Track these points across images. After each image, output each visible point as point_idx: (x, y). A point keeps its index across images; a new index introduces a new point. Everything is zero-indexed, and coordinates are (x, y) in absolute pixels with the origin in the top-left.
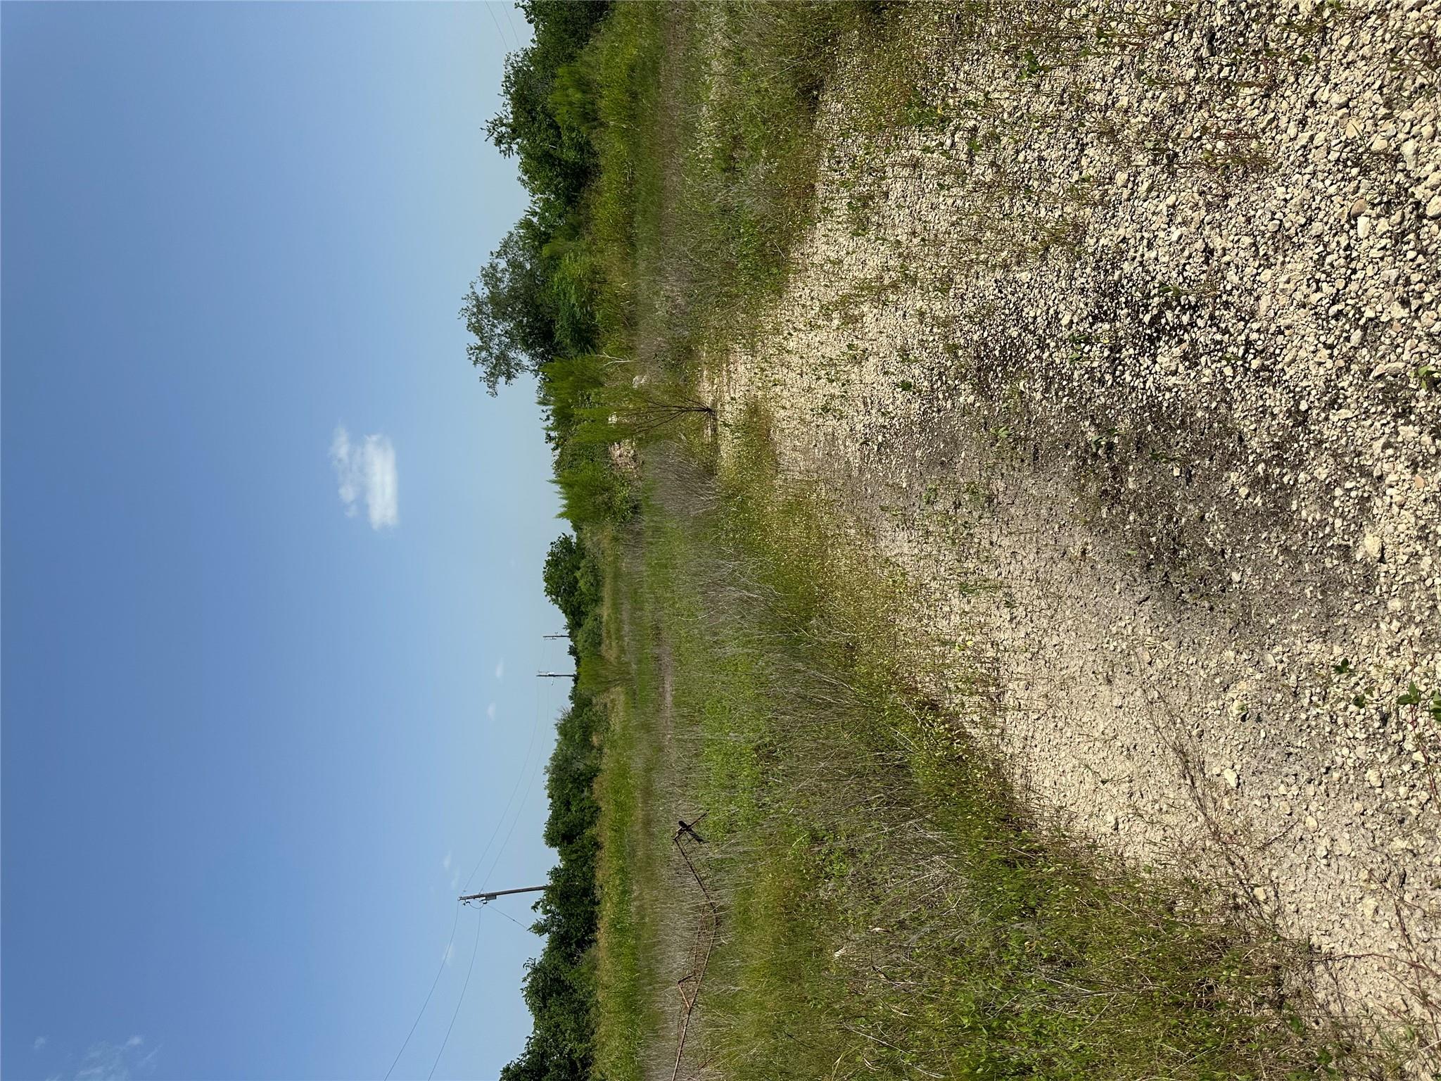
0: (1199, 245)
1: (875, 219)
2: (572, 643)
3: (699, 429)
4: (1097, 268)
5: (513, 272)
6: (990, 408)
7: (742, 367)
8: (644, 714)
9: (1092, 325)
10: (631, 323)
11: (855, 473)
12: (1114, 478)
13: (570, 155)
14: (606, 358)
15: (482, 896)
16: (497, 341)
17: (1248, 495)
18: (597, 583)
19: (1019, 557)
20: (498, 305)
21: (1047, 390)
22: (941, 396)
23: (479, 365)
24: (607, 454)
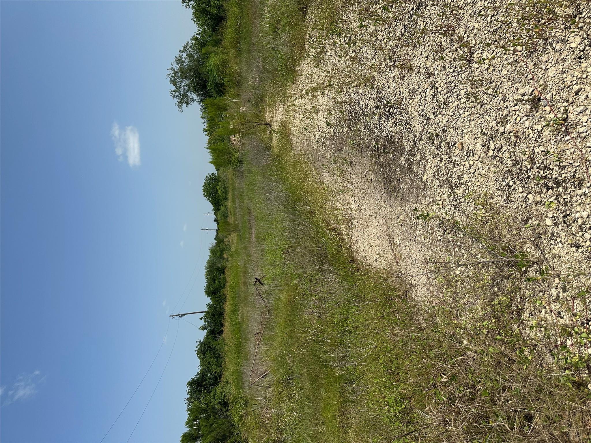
0: (398, 90)
1: (322, 61)
2: (215, 217)
3: (265, 131)
4: (377, 92)
5: (189, 59)
6: (351, 133)
7: (281, 108)
8: (244, 243)
9: (375, 109)
10: (239, 84)
11: (316, 152)
12: (378, 157)
13: (214, 11)
14: (228, 99)
15: (179, 315)
16: (182, 88)
17: (405, 164)
18: (226, 192)
19: (357, 182)
20: (184, 73)
21: (365, 129)
22: (339, 128)
23: (175, 99)
24: (229, 139)
